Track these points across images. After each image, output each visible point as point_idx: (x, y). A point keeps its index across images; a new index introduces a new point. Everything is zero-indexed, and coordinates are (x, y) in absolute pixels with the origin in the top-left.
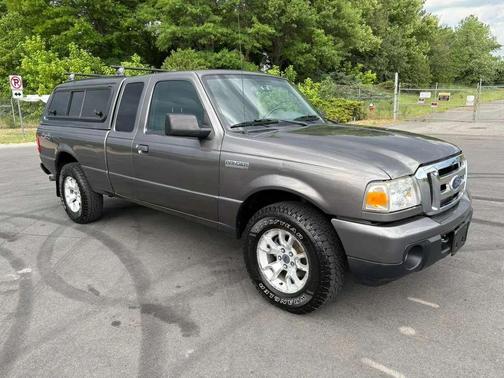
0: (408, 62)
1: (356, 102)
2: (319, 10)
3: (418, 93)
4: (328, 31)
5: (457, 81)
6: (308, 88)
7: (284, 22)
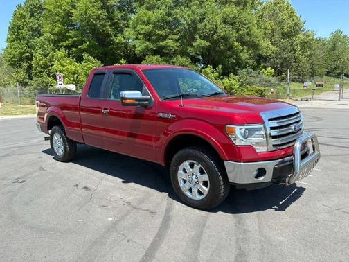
0: (295, 62)
1: (262, 88)
2: (238, 30)
3: (303, 82)
4: (243, 44)
5: (328, 74)
6: (231, 80)
7: (215, 38)
